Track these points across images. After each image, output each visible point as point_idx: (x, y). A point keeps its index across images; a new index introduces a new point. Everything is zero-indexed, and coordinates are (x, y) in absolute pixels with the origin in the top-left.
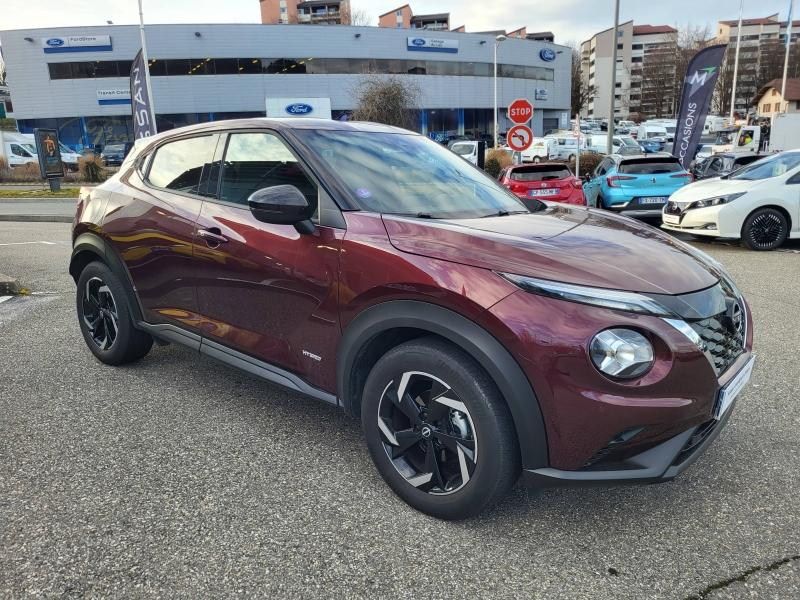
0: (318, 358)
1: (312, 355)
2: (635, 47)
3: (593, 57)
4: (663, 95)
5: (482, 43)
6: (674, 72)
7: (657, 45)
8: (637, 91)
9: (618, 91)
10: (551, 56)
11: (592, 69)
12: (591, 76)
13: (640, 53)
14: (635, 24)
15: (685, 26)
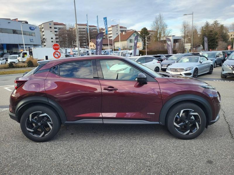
0: (154, 114)
1: (151, 114)
2: (55, 28)
3: (43, 30)
4: (65, 42)
5: (9, 23)
6: (67, 36)
7: (61, 28)
8: (58, 40)
9: (52, 40)
10: (33, 29)
11: (43, 33)
12: (44, 35)
13: (56, 30)
14: (54, 22)
15: (68, 24)
